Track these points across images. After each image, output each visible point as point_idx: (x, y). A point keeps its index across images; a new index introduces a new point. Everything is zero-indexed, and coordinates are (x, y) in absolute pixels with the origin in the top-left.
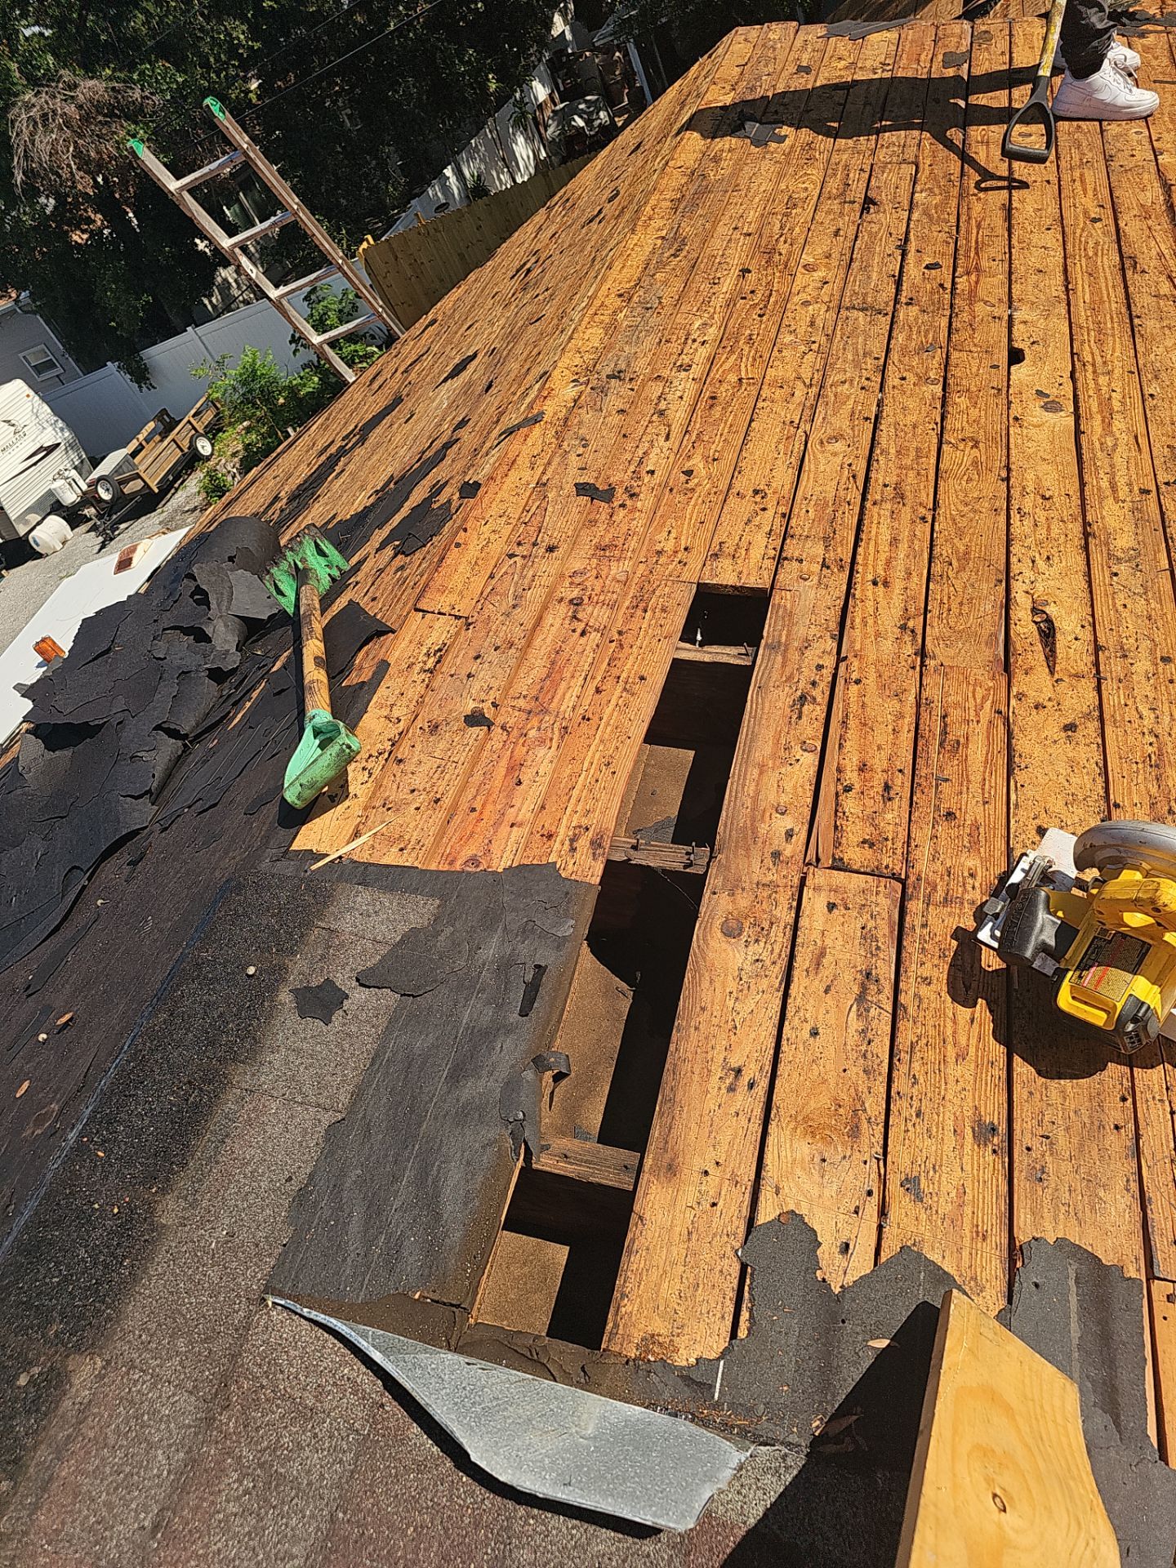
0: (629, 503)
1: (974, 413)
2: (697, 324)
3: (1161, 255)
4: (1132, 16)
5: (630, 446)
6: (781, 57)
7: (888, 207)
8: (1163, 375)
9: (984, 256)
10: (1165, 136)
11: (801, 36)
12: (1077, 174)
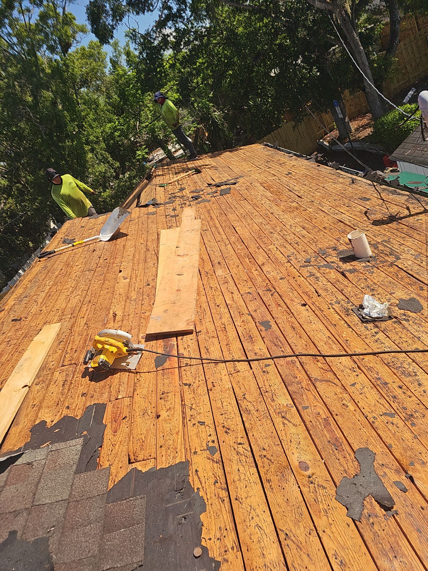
0: (25, 320)
1: (109, 284)
2: (48, 282)
3: (154, 247)
4: (157, 204)
5: (27, 309)
6: (77, 225)
7: (98, 250)
8: (149, 268)
9: (117, 255)
10: (160, 226)
11: (83, 220)
12: (140, 236)
